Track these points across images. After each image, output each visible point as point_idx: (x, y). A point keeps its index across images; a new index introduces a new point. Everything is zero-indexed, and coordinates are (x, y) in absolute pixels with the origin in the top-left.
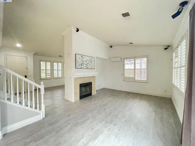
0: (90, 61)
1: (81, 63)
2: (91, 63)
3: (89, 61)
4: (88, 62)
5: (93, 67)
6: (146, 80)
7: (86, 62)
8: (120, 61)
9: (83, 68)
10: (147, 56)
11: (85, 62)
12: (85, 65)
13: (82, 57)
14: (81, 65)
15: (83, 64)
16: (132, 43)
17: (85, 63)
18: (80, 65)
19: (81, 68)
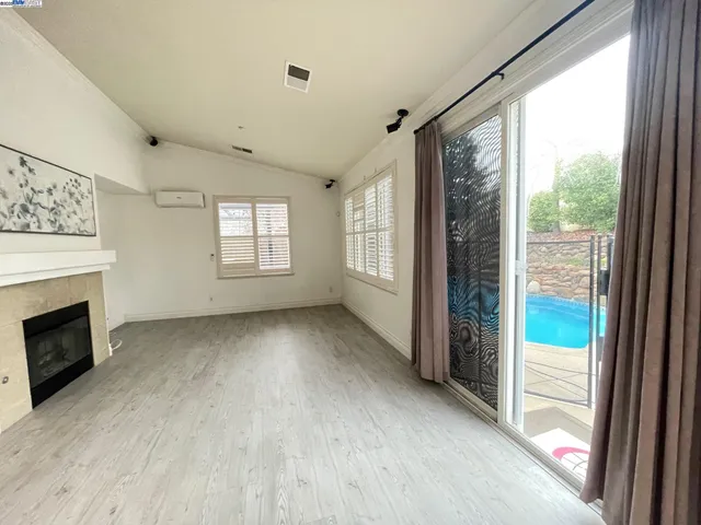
0: (71, 194)
1: (22, 201)
2: (78, 202)
3: (67, 195)
4: (58, 196)
5: (88, 227)
6: (288, 266)
7: (52, 199)
8: (199, 207)
9: (33, 228)
10: (287, 200)
11: (46, 193)
12: (44, 215)
13: (23, 163)
14: (25, 210)
15: (31, 208)
16: (250, 152)
17: (43, 199)
18: (17, 209)
19: (25, 230)
